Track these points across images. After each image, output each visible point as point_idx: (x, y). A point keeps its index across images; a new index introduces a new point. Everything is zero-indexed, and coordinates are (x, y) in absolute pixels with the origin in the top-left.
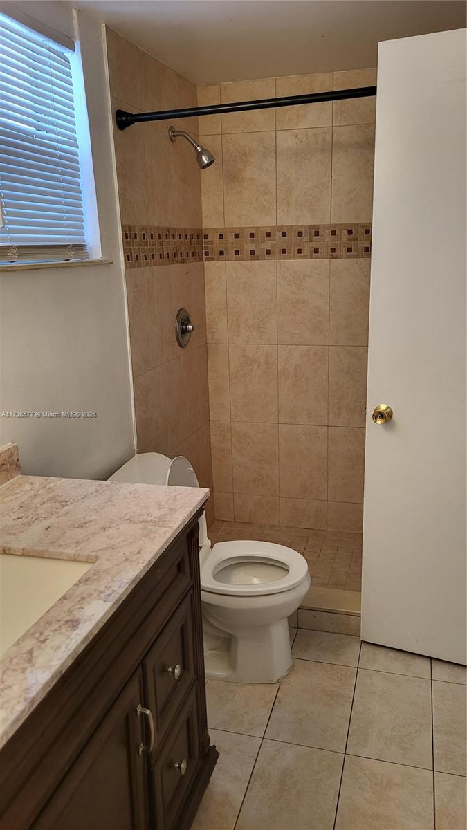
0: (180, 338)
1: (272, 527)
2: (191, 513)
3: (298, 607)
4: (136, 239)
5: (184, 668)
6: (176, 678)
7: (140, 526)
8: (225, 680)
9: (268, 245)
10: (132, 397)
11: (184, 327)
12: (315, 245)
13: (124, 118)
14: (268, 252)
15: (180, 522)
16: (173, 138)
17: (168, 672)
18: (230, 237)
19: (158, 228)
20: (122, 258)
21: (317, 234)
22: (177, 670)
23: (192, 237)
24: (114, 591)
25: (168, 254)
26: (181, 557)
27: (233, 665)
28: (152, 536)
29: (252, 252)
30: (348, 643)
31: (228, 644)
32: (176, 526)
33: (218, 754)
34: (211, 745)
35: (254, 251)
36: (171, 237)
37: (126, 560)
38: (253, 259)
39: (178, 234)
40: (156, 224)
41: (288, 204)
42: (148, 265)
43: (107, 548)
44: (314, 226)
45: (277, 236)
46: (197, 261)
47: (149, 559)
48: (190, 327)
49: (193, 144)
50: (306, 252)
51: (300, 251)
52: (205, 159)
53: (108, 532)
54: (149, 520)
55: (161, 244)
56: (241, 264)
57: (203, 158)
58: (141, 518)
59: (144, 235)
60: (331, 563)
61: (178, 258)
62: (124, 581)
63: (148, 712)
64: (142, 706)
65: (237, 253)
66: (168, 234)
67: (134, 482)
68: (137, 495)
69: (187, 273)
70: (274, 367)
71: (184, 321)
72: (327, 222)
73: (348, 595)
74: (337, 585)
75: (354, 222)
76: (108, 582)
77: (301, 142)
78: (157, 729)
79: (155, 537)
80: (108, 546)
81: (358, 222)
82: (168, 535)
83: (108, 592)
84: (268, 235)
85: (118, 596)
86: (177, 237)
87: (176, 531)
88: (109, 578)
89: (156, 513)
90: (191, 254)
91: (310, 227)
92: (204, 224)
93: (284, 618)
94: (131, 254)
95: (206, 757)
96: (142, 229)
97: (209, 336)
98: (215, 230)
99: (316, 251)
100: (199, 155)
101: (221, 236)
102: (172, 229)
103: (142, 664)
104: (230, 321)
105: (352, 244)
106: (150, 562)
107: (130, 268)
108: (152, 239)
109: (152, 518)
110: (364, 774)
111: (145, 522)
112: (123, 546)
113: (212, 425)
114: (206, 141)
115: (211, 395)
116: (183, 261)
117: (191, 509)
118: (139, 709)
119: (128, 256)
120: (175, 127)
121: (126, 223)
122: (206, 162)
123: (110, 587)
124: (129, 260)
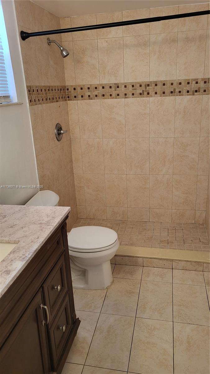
0: (58, 137)
1: (103, 220)
2: (62, 219)
3: (114, 255)
4: (34, 92)
5: (62, 286)
6: (59, 291)
7: (39, 225)
8: (83, 289)
9: (96, 93)
10: (36, 165)
11: (59, 132)
12: (117, 92)
13: (24, 35)
14: (96, 96)
15: (57, 223)
16: (49, 43)
17: (55, 288)
18: (79, 89)
19: (44, 86)
20: (27, 101)
21: (118, 87)
22: (59, 288)
23: (61, 90)
24: (26, 256)
25: (50, 98)
26: (58, 238)
27: (86, 282)
28: (44, 230)
29: (89, 96)
30: (137, 270)
31: (84, 273)
32: (55, 225)
33: (80, 321)
34: (77, 318)
35: (90, 95)
36: (51, 90)
37: (32, 242)
38: (89, 99)
39: (54, 89)
40: (43, 85)
41: (104, 73)
42: (40, 104)
43: (23, 237)
44: (117, 83)
45: (100, 88)
46: (64, 101)
47: (43, 240)
48: (62, 132)
49: (59, 46)
50: (113, 96)
51: (111, 95)
52: (65, 53)
53: (24, 229)
54: (43, 222)
55: (46, 94)
56: (84, 101)
57: (64, 52)
58: (39, 222)
59: (37, 90)
60: (130, 235)
61: (55, 100)
62: (31, 251)
63: (46, 307)
64: (43, 305)
65: (82, 96)
66: (49, 89)
67: (36, 206)
68: (38, 211)
69: (59, 107)
70: (102, 148)
71: (59, 129)
72: (122, 82)
73: (137, 249)
74: (132, 245)
75: (134, 81)
76: (24, 252)
77: (109, 44)
78: (51, 314)
79: (45, 230)
80: (24, 236)
81: (136, 81)
82: (51, 229)
83: (23, 257)
84: (96, 88)
85: (28, 258)
86: (54, 90)
87: (55, 227)
88: (24, 250)
89: (46, 219)
90: (61, 97)
91: (115, 84)
92: (66, 83)
93: (108, 261)
94: (32, 99)
95: (75, 323)
96: (37, 87)
97: (71, 135)
98: (71, 86)
99: (118, 95)
100: (62, 51)
101: (75, 89)
102: (51, 86)
103: (42, 287)
104: (81, 128)
105: (134, 92)
106: (43, 242)
107: (31, 106)
108: (42, 91)
109: (44, 222)
110: (144, 325)
111: (41, 224)
112: (31, 235)
113: (75, 176)
114: (65, 44)
115: (74, 162)
116: (57, 101)
117: (62, 217)
118: (42, 306)
119: (30, 100)
120: (50, 38)
121: (29, 85)
122: (65, 54)
123: (24, 255)
124: (31, 102)
